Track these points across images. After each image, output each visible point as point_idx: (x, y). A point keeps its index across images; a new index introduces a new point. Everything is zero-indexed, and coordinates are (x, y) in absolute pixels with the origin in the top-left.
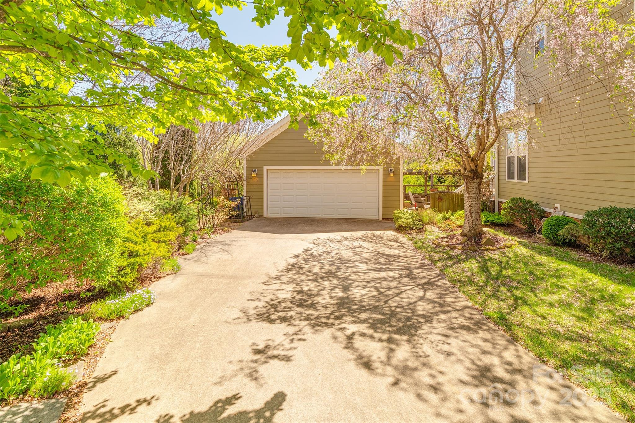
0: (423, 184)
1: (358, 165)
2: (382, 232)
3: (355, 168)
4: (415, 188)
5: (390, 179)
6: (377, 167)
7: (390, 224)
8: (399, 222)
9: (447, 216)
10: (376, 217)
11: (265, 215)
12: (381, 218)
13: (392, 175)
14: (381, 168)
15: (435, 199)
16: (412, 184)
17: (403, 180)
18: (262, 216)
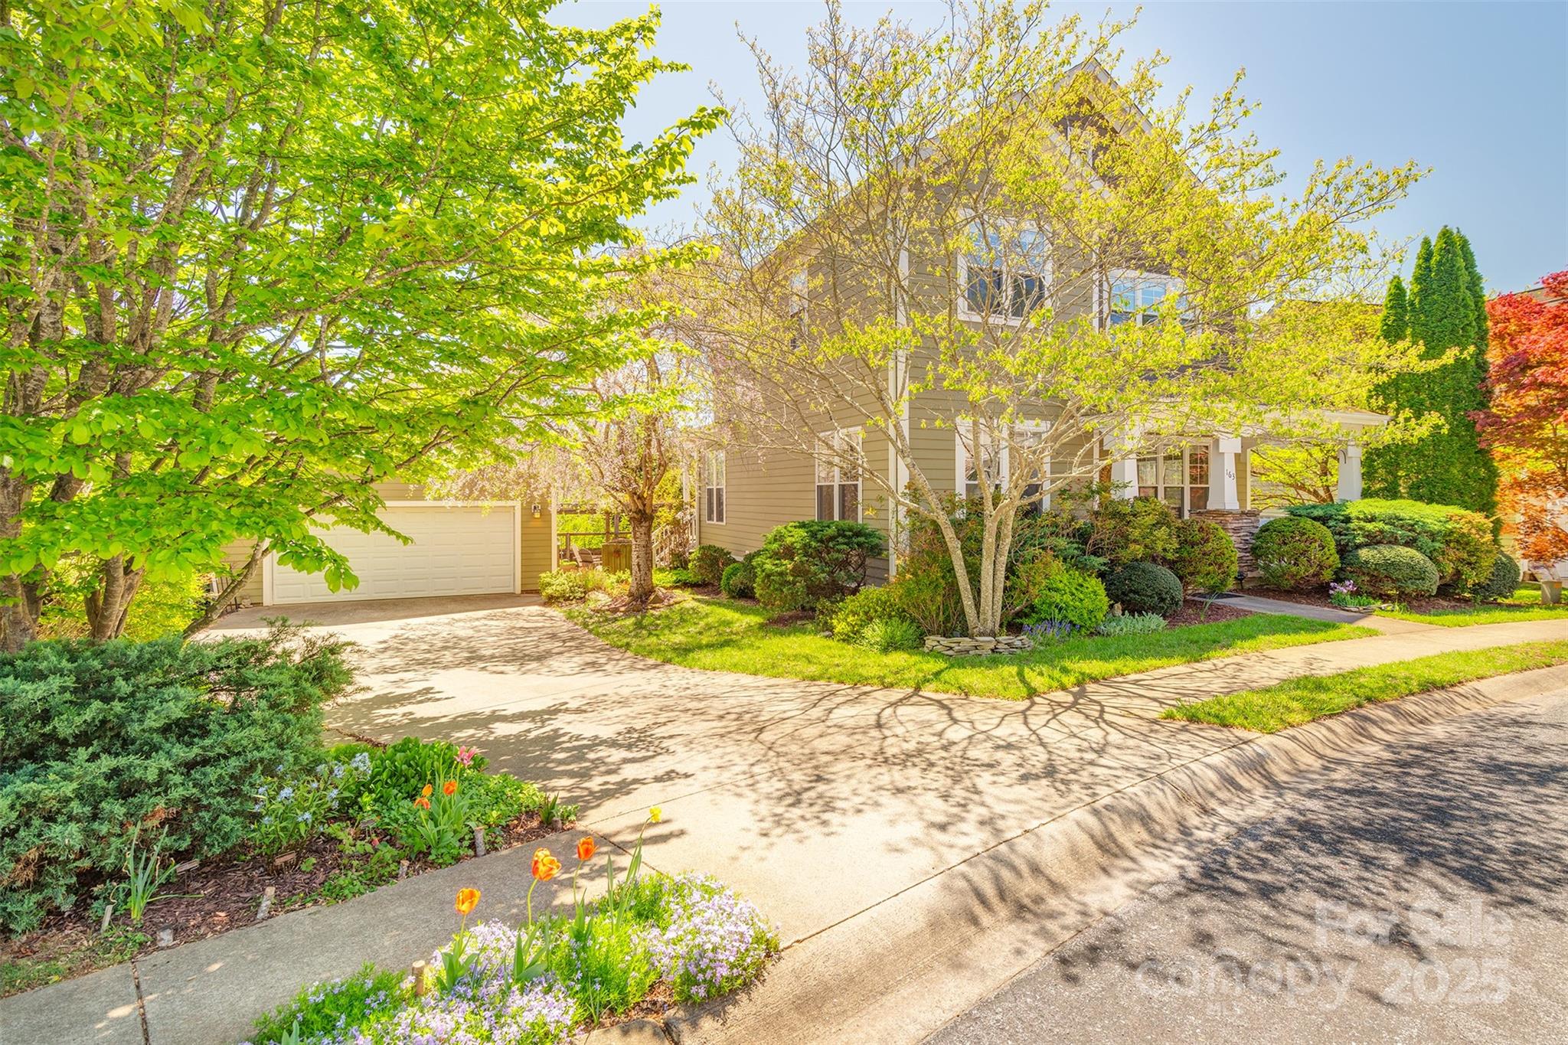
0: (603, 531)
1: (477, 499)
2: (520, 609)
3: (470, 503)
4: (587, 538)
5: (533, 524)
6: (510, 503)
7: (534, 598)
8: (549, 591)
9: (623, 577)
10: (510, 590)
11: (267, 601)
12: (518, 591)
13: (537, 515)
14: (518, 504)
15: (609, 554)
16: (582, 530)
17: (558, 524)
18: (260, 604)
